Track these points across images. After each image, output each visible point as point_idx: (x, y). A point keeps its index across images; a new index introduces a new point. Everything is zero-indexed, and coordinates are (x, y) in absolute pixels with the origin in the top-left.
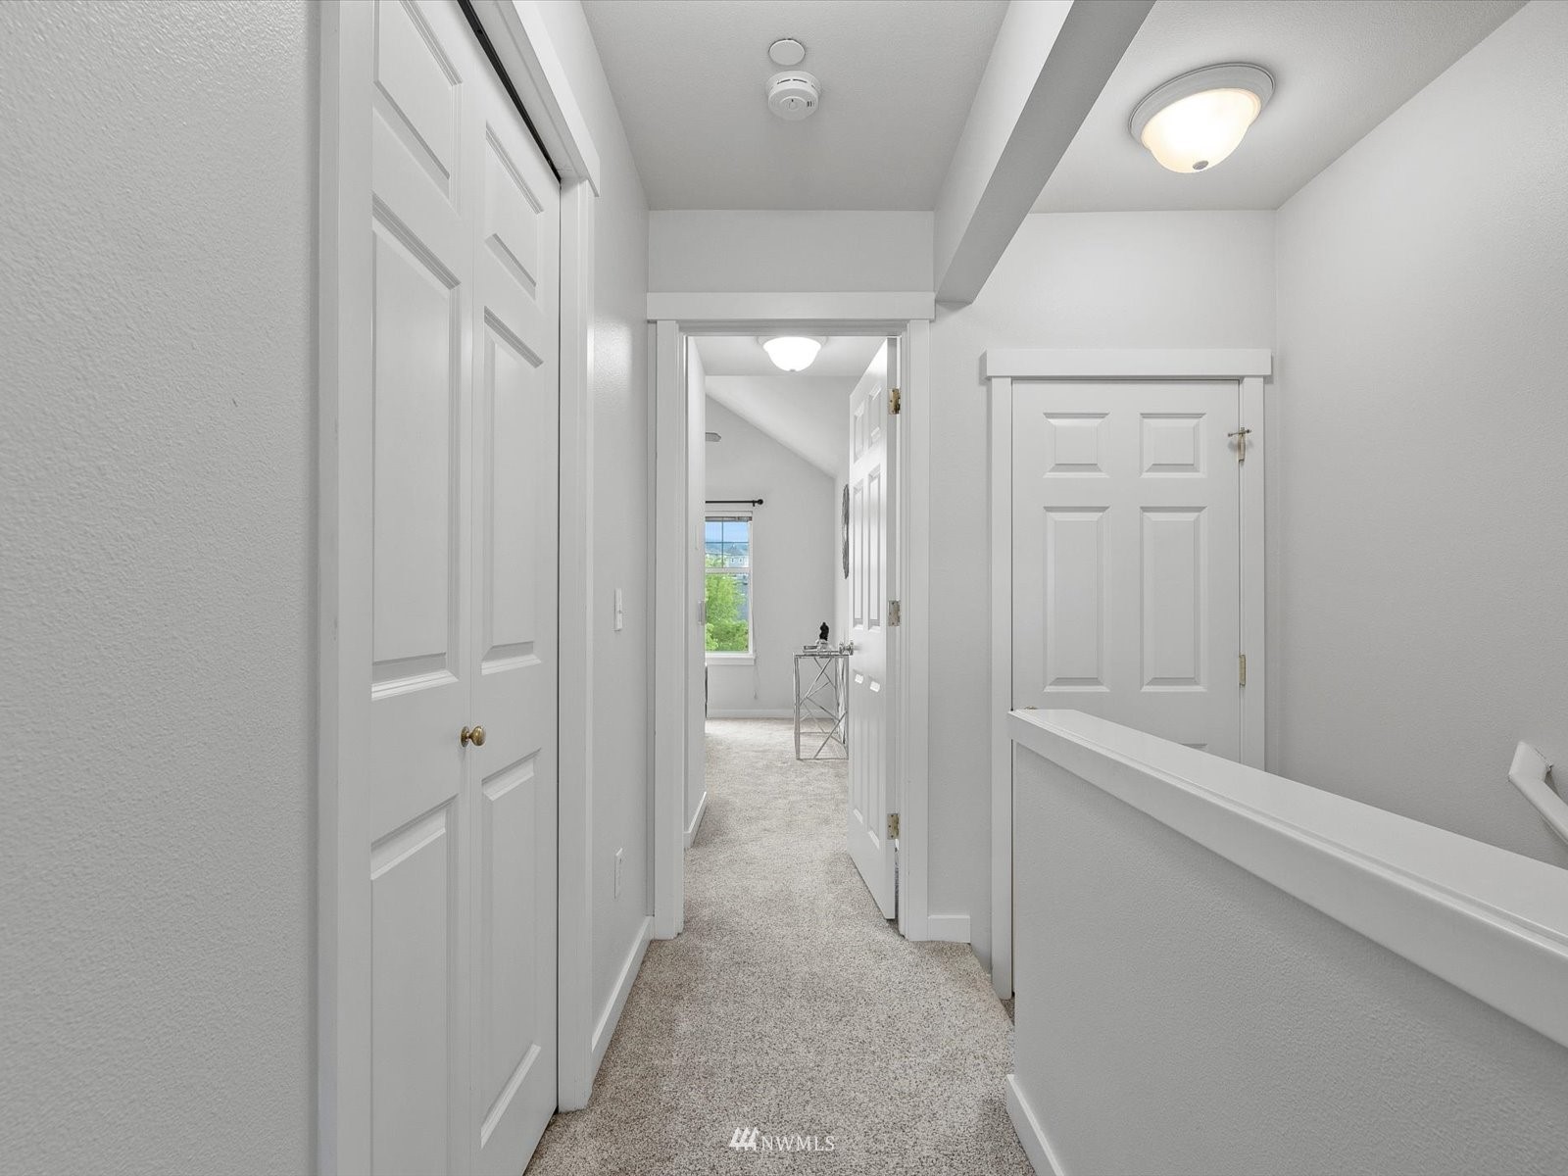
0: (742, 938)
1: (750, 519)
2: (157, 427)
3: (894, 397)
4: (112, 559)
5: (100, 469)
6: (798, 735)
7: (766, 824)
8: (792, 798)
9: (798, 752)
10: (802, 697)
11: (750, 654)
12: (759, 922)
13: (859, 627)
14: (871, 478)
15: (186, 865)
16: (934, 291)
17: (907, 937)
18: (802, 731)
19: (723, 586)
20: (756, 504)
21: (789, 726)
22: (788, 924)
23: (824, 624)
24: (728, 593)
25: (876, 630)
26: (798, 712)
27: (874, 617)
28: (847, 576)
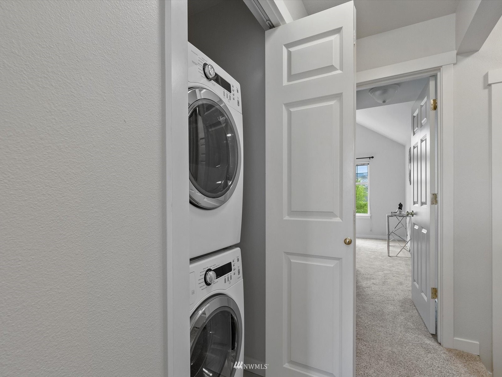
0: (361, 328)
1: (368, 164)
2: (87, 131)
3: (434, 103)
4: (65, 182)
5: (58, 147)
6: (389, 246)
7: (374, 281)
8: (386, 272)
9: (389, 253)
10: (391, 231)
11: (368, 214)
12: (369, 323)
13: (416, 205)
14: (422, 141)
15: (103, 299)
16: (456, 49)
17: (442, 344)
18: (390, 245)
19: (360, 189)
20: (371, 158)
21: (384, 242)
22: (382, 326)
23: (400, 203)
24: (361, 192)
25: (424, 206)
26: (389, 237)
27: (424, 200)
28: (410, 184)
